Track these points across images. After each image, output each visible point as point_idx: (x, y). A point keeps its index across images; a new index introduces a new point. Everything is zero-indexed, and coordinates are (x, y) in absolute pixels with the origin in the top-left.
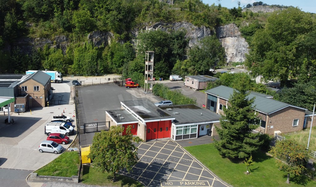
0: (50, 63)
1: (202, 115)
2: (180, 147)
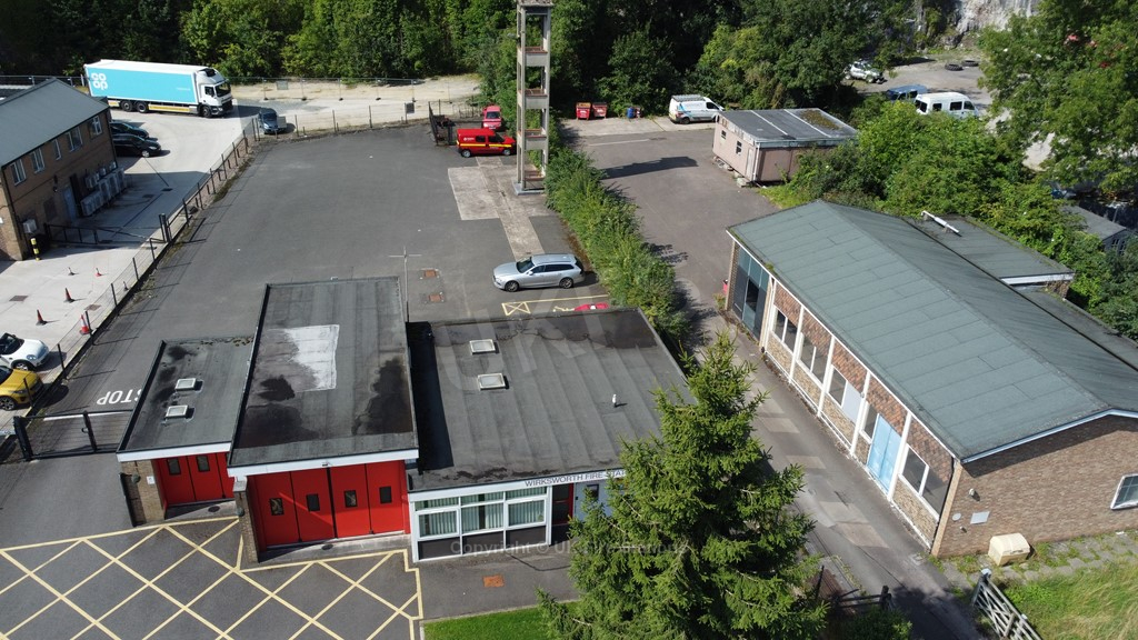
0: (211, 26)
1: (616, 406)
2: (411, 619)
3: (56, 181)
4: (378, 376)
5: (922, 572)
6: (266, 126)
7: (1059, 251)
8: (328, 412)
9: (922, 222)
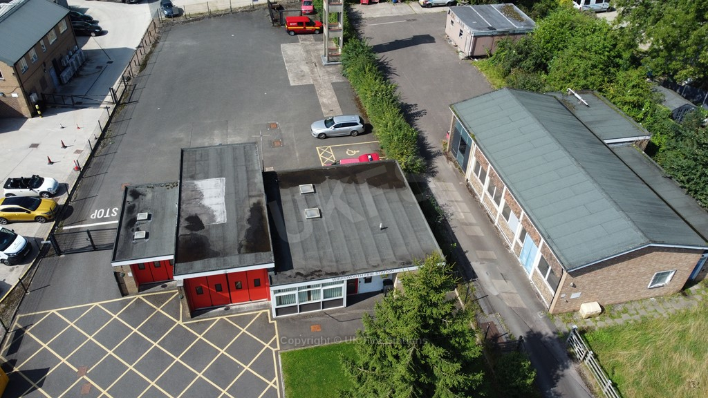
1: (382, 229)
2: (274, 350)
3: (45, 65)
4: (250, 213)
5: (543, 322)
6: (166, 12)
7: (647, 116)
8: (224, 239)
9: (567, 95)
